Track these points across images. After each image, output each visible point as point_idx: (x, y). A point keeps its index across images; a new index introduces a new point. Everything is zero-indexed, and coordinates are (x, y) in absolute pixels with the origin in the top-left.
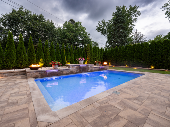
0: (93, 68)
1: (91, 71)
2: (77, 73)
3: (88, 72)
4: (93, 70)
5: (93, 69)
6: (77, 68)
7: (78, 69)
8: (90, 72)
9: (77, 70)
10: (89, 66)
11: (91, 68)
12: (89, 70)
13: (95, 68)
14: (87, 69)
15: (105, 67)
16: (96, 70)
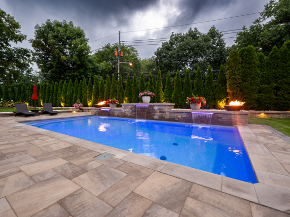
0: (167, 113)
1: (162, 118)
2: (131, 117)
3: (153, 119)
5: (167, 116)
6: (131, 109)
7: (132, 111)
8: (157, 119)
9: (132, 113)
10: (156, 108)
11: (160, 112)
12: (155, 117)
13: (172, 114)
14: (149, 113)
15: (220, 116)
16: (177, 119)
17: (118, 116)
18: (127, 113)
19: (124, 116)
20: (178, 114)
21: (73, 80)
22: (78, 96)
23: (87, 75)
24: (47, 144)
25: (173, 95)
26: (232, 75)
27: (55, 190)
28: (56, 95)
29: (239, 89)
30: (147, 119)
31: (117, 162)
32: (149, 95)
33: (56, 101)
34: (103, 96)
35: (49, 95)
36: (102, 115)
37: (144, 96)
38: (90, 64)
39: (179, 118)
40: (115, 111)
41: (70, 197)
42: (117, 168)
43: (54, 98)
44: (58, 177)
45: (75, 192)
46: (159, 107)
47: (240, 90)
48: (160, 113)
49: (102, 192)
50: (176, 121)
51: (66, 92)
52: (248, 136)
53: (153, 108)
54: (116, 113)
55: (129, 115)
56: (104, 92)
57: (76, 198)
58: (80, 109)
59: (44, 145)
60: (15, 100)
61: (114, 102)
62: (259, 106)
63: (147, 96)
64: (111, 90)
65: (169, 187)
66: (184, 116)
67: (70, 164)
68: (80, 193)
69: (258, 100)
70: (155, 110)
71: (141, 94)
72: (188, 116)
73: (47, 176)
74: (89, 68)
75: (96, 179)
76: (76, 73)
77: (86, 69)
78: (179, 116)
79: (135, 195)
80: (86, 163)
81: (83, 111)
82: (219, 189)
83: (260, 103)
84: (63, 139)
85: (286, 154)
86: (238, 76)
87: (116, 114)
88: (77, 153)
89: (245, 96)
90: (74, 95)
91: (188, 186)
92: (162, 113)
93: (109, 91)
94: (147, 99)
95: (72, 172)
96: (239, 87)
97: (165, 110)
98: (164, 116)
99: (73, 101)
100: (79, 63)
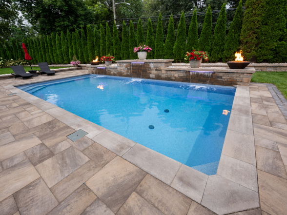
0: (164, 72)
1: (158, 77)
2: (127, 76)
3: (149, 78)
4: (164, 76)
5: (164, 74)
6: (126, 67)
7: (128, 69)
8: (153, 78)
9: (127, 72)
10: (152, 66)
11: (156, 70)
12: (151, 76)
13: (169, 73)
14: (145, 71)
15: (221, 75)
16: (174, 78)
17: (115, 75)
18: (123, 71)
19: (120, 74)
20: (174, 73)
21: (65, 32)
22: (74, 52)
23: (79, 25)
24: (31, 117)
25: (174, 47)
26: (251, 16)
27: (16, 180)
28: (52, 51)
29: (255, 35)
30: (143, 78)
31: (86, 143)
32: (145, 51)
33: (53, 58)
34: (99, 50)
35: (45, 52)
36: (99, 74)
37: (139, 51)
38: (80, 9)
39: (175, 78)
40: (111, 70)
41: (26, 188)
42: (83, 151)
43: (51, 55)
44: (25, 163)
45: (33, 182)
46: (155, 65)
47: (256, 38)
48: (156, 72)
49: (56, 182)
50: (172, 80)
51: (61, 48)
52: (241, 103)
53: (149, 65)
54: (113, 71)
55: (125, 73)
56: (99, 46)
57: (31, 190)
58: (79, 66)
59: (28, 118)
60: (14, 59)
61: (109, 59)
62: (274, 58)
63: (143, 51)
64: (107, 43)
65: (121, 178)
66: (181, 75)
67: (43, 144)
68: (36, 184)
69: (275, 50)
70: (151, 68)
71: (136, 49)
72: (185, 75)
73: (16, 162)
74: (81, 15)
75: (58, 165)
76: (66, 23)
77: (77, 16)
78: (176, 75)
79: (85, 187)
80: (56, 145)
81: (81, 69)
82: (168, 183)
83: (277, 53)
84: (47, 111)
85: (270, 131)
86: (259, 18)
87: (112, 73)
88: (54, 130)
89: (260, 46)
90: (70, 50)
91: (141, 177)
92: (159, 72)
93: (105, 44)
94: (142, 55)
95: (40, 156)
96: (256, 33)
97: (161, 69)
98: (160, 74)
99: (70, 57)
100: (65, 8)
